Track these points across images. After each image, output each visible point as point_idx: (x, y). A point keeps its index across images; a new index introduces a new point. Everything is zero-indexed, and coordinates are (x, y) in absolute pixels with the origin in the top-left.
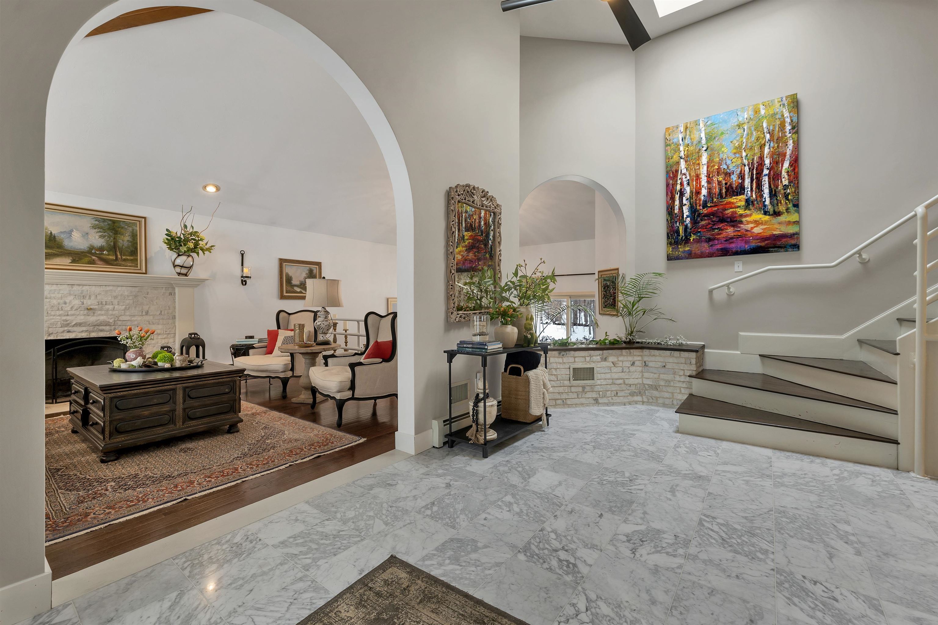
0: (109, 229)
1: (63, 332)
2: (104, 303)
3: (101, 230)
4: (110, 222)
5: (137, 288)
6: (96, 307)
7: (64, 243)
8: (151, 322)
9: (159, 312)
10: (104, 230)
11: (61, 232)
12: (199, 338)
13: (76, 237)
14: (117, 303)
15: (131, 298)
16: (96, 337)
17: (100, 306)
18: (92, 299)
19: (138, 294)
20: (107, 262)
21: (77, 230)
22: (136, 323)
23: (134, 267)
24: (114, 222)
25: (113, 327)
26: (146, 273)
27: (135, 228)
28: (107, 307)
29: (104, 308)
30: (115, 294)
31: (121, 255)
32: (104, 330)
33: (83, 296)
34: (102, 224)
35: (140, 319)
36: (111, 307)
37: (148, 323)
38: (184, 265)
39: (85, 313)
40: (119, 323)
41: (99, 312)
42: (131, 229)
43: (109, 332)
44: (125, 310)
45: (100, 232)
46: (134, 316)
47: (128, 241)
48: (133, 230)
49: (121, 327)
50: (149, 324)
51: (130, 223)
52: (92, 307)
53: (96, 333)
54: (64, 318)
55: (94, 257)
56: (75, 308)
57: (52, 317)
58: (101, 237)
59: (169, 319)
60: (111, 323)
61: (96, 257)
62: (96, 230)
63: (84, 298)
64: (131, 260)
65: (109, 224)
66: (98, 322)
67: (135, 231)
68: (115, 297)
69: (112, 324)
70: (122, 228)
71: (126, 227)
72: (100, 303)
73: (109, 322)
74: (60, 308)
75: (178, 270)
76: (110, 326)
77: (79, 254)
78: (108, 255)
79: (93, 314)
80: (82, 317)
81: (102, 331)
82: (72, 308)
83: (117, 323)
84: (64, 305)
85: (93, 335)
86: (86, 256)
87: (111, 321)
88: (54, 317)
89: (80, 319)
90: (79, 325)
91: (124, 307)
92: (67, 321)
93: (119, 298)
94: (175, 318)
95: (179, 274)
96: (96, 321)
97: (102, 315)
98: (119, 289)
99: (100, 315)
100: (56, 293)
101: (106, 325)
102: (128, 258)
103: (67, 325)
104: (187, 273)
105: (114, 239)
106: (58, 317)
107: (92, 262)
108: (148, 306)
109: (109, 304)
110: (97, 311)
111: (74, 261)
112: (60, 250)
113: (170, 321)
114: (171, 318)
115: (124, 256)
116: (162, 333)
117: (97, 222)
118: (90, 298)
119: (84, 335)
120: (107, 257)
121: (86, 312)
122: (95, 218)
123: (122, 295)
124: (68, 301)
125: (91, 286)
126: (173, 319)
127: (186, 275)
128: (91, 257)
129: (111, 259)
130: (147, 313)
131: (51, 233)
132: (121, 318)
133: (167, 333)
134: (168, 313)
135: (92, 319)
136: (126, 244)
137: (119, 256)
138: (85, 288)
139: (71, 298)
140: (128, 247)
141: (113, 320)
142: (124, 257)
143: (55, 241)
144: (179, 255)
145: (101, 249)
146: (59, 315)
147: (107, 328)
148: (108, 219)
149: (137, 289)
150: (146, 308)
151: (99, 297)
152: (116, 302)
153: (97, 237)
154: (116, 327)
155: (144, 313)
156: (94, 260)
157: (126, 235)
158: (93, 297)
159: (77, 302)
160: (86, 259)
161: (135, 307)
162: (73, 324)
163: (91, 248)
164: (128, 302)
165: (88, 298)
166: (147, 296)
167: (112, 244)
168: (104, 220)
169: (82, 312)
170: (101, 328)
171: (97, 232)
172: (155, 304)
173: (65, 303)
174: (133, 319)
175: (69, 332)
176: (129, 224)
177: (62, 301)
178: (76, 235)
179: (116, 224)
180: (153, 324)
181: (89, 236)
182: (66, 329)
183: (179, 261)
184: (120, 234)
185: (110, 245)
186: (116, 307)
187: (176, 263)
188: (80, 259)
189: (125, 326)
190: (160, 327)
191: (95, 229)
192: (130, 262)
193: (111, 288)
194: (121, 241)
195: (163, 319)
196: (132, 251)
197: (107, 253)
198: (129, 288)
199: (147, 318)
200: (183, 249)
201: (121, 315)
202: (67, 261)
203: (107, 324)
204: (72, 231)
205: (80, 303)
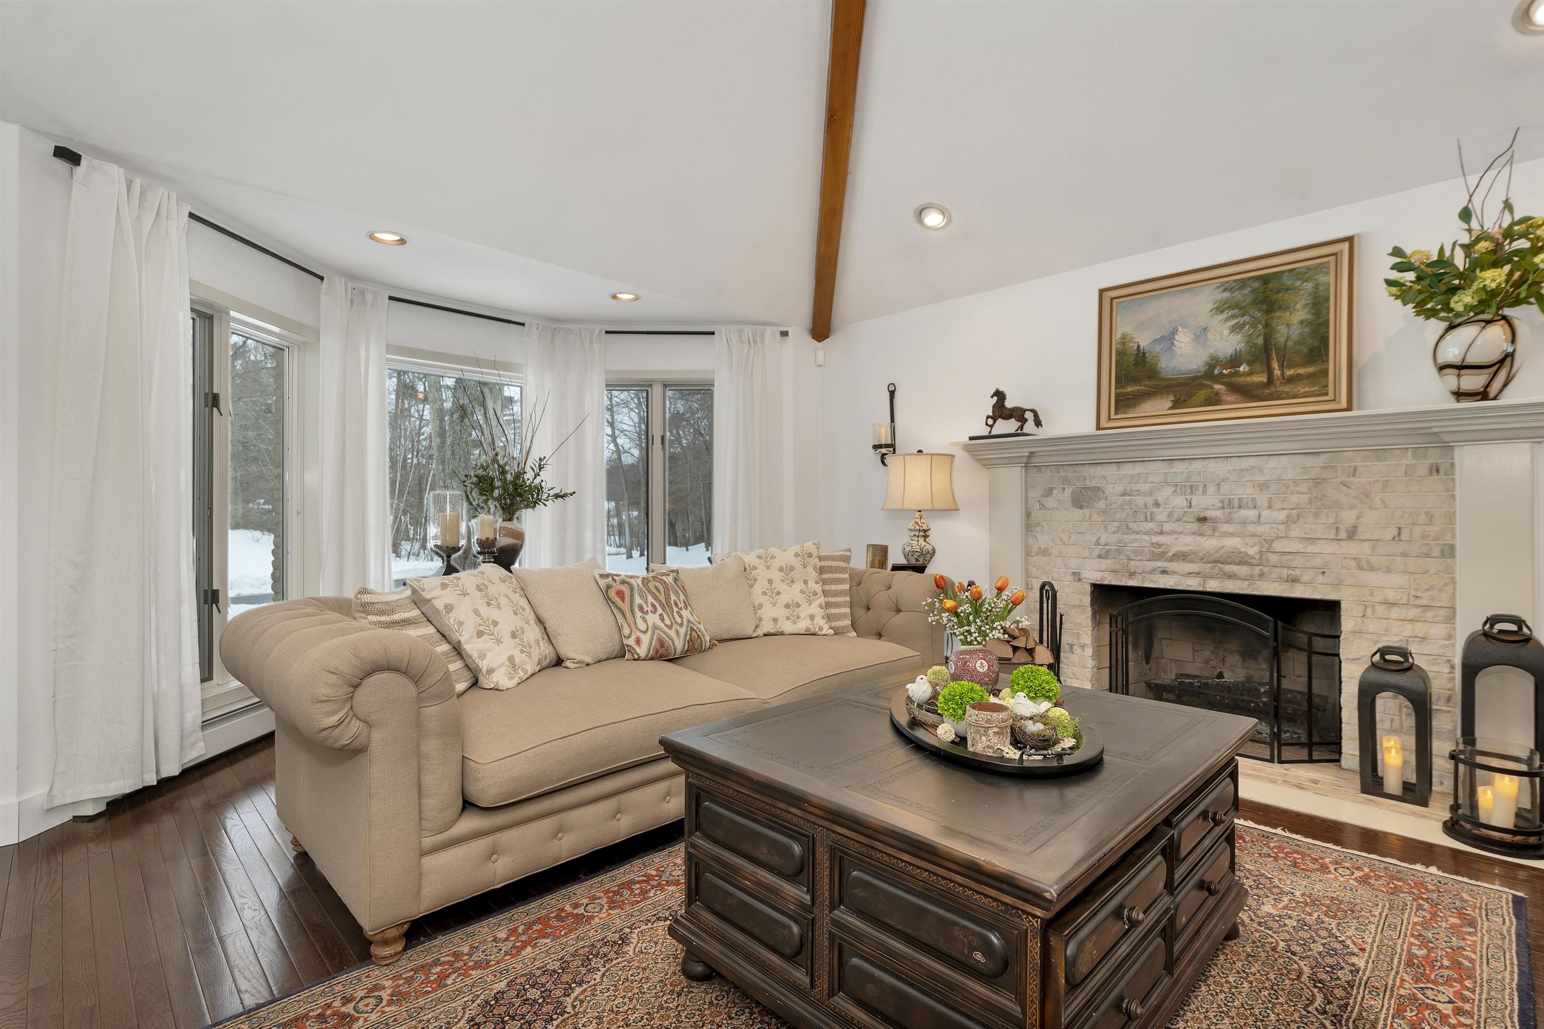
0: (1254, 303)
1: (1153, 571)
2: (1236, 504)
3: (1236, 311)
4: (1256, 285)
5: (1323, 456)
6: (1219, 513)
7: (1160, 365)
8: (1364, 564)
9: (1393, 532)
10: (1241, 308)
11: (1156, 340)
12: (1528, 640)
13: (1183, 345)
14: (1266, 504)
15: (1303, 487)
16: (1217, 590)
17: (1227, 511)
18: (1209, 492)
19: (1324, 476)
20: (1248, 393)
21: (1185, 326)
22: (1317, 562)
23: (1318, 395)
24: (1265, 280)
25: (1257, 570)
26: (1349, 408)
27: (1322, 278)
28: (1243, 513)
29: (1235, 516)
30: (1260, 478)
31: (1282, 367)
32: (1236, 575)
33: (1191, 486)
34: (1238, 295)
35: (1330, 550)
36: (1251, 514)
37: (1353, 564)
38: (1471, 360)
39: (1194, 530)
40: (1273, 558)
41: (1225, 528)
42: (1309, 286)
43: (1247, 583)
44: (1289, 521)
45: (1233, 317)
46: (1312, 541)
47: (1301, 322)
48: (1317, 286)
49: (1277, 570)
50: (1360, 567)
51: (1309, 268)
52: (1208, 514)
53: (1218, 581)
54: (1156, 539)
55: (1217, 387)
56: (1175, 516)
57: (1134, 536)
58: (1235, 329)
59: (1427, 555)
60: (1253, 557)
61: (1222, 384)
62: (1225, 315)
63: (1192, 493)
64: (1310, 376)
65: (1254, 291)
66: (1222, 552)
67: (1321, 288)
68: (1262, 487)
69: (1254, 561)
70: (1288, 289)
71: (1298, 283)
72: (1227, 504)
73: (1247, 555)
74: (1148, 514)
75: (1451, 380)
76: (1251, 564)
77: (1187, 384)
78: (1250, 373)
79: (1210, 532)
80: (1189, 539)
81: (1231, 576)
82: (1170, 515)
83: (1267, 560)
84: (1155, 510)
85: (1213, 586)
86: (1201, 387)
87: (1251, 552)
88: (1138, 537)
89: (1185, 543)
90: (1182, 556)
91: (1285, 513)
92: (1160, 546)
93: (1273, 487)
94: (1452, 556)
95: (1459, 395)
96: (1218, 550)
97: (1232, 535)
98: (1273, 462)
99: (1226, 534)
100: (1141, 481)
101: (1239, 563)
102: (1301, 371)
103: (1161, 556)
104: (1488, 385)
105: (1267, 325)
106: (1144, 537)
107: (1214, 400)
108: (1354, 513)
109: (1247, 507)
110: (1220, 525)
111: (1177, 404)
112: (1153, 383)
113: (1434, 565)
114: (1436, 552)
115: (1289, 367)
116: (1404, 600)
117: (1227, 295)
118: (1204, 492)
119: (1193, 584)
120: (1248, 379)
121: (1195, 526)
122: (1223, 284)
123: (1279, 480)
124: (1161, 500)
125: (1206, 461)
126: (1443, 555)
127: (1483, 395)
128: (1211, 387)
129: (1257, 383)
130: (1352, 534)
131: (1139, 346)
132: (1278, 546)
133: (1418, 602)
134: (1424, 537)
135: (1209, 544)
136: (1296, 332)
137: (1277, 372)
138: (1197, 465)
139: (1169, 491)
140: (1301, 342)
141: (1256, 549)
142: (1289, 372)
143: (1145, 363)
144: (1452, 327)
145: (1234, 361)
146: (1146, 533)
147: (1243, 570)
148: (1250, 278)
149: (1320, 461)
150: (1348, 517)
151: (1225, 488)
152: (1262, 500)
153: (1226, 332)
154: (1266, 569)
155: (1343, 535)
156: (1217, 394)
157: (1298, 306)
158: (1211, 489)
159: (1179, 502)
160: (1202, 395)
161: (1317, 515)
162: (1170, 554)
163: (1214, 362)
164: (1294, 499)
165: (1201, 489)
166: (1351, 479)
167: (1260, 341)
168: (1243, 283)
169: (1189, 526)
170: (1229, 568)
171: (1227, 319)
172: (1378, 504)
173: (1157, 505)
174: (1310, 549)
175: (1164, 572)
176: (1301, 275)
177: (1150, 500)
178: (1183, 340)
179: (1271, 285)
180: (1372, 569)
181: (1209, 335)
182: (1159, 564)
183: (1452, 351)
184: (1280, 308)
185: (1255, 345)
186: (1265, 513)
187: (1442, 359)
188: (1190, 396)
189: (1288, 568)
190: (1396, 580)
191: (1222, 312)
192: (1306, 382)
193: (1251, 462)
194: (1282, 329)
195: (1404, 555)
196: (1311, 350)
197: (1247, 369)
198: (1299, 459)
199: (1351, 548)
200: (1463, 300)
201: (1278, 537)
202: (1163, 404)
203: (1243, 560)
204: (1174, 332)
205: (1185, 503)
